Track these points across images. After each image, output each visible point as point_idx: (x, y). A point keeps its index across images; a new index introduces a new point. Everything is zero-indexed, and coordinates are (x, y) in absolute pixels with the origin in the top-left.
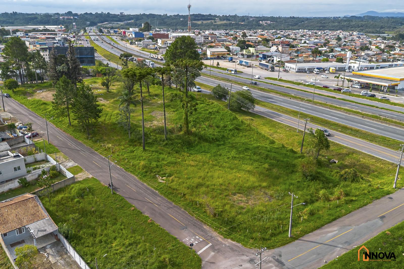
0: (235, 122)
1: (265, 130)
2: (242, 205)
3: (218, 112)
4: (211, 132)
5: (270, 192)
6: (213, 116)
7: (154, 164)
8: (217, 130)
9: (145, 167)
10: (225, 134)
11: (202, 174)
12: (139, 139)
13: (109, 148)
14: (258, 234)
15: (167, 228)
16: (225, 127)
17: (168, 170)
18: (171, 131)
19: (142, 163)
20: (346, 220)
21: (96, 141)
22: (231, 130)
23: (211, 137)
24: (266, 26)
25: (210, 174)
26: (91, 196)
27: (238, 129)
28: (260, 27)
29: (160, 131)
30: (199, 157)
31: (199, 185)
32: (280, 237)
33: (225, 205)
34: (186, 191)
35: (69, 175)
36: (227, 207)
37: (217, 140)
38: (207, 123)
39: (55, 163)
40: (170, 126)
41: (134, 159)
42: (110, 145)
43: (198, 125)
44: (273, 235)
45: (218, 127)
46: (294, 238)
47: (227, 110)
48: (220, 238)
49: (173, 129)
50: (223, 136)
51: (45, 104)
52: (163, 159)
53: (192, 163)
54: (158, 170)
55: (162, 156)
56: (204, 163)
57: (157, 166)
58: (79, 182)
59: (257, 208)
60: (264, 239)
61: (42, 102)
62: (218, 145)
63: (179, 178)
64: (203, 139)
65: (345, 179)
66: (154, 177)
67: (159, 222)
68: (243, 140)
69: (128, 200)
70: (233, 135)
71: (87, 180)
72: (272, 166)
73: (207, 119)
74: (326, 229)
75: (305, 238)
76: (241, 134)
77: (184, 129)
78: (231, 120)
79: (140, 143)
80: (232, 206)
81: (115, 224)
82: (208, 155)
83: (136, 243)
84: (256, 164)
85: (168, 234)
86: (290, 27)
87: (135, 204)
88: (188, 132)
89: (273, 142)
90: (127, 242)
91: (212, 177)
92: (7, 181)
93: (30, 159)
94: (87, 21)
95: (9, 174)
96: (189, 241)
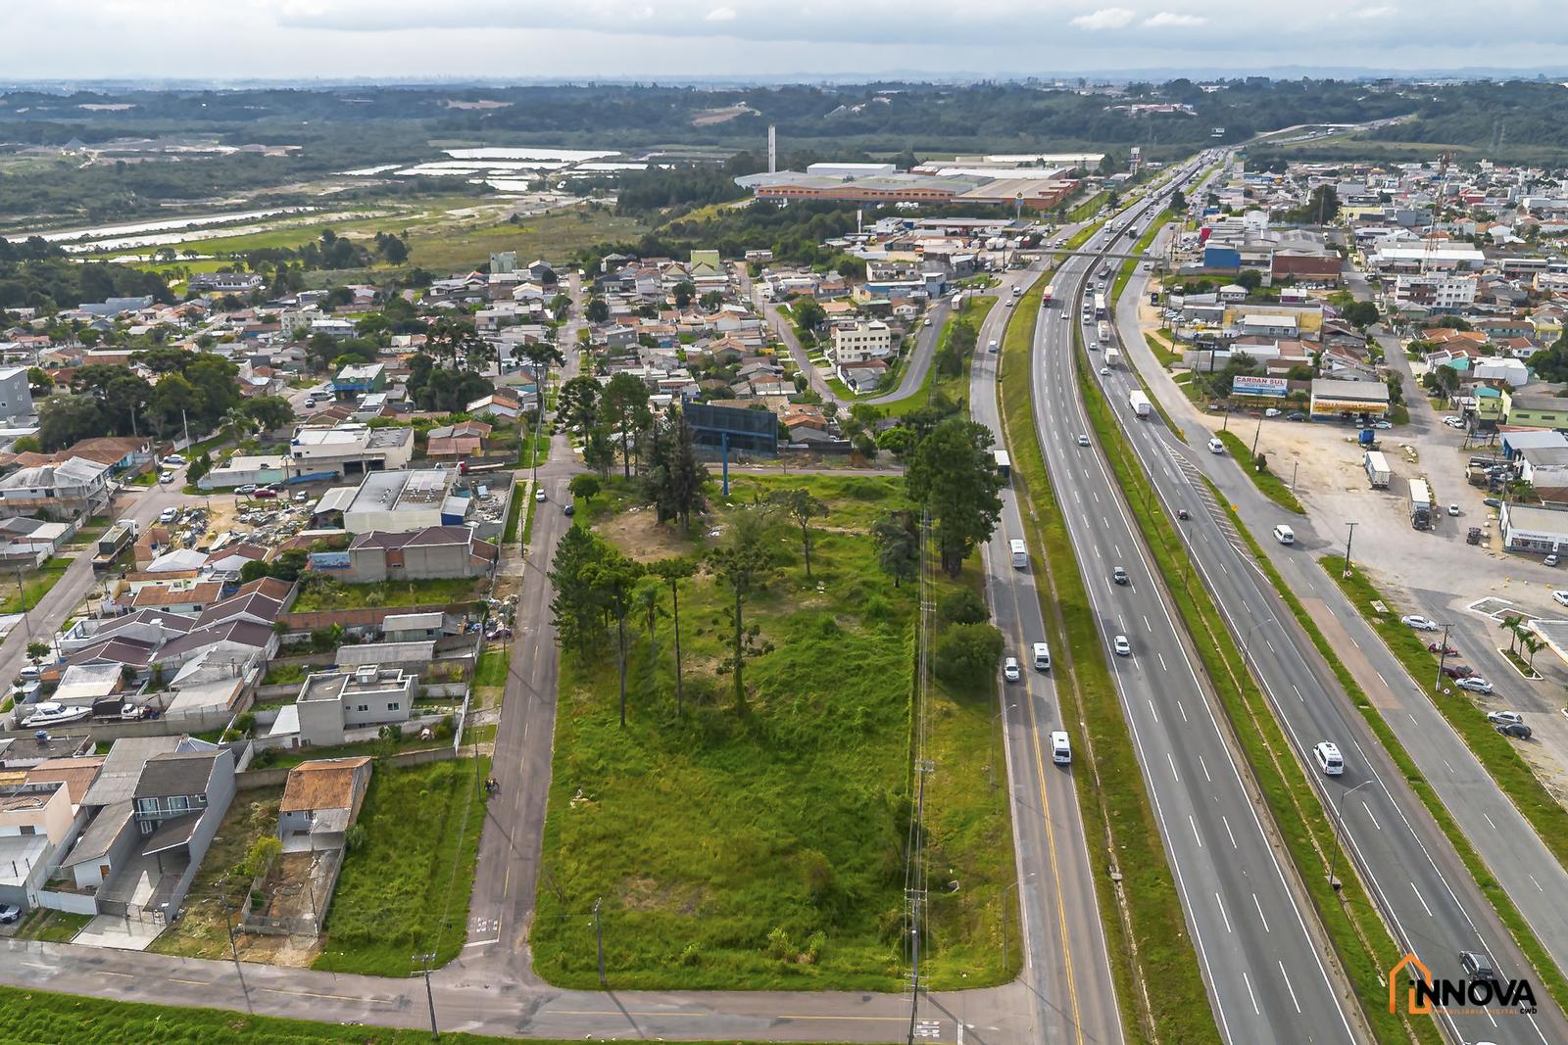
0: (887, 710)
2: (626, 900)
4: (798, 723)
5: (708, 897)
6: (853, 680)
7: (601, 764)
8: (819, 720)
9: (581, 766)
10: (823, 738)
13: (578, 704)
16: (848, 716)
18: (708, 697)
19: (586, 757)
21: (579, 680)
22: (849, 729)
23: (783, 735)
25: (661, 821)
27: (869, 731)
29: (694, 689)
30: (701, 777)
31: (610, 837)
34: (574, 839)
37: (787, 745)
38: (814, 695)
39: (460, 711)
40: (719, 683)
46: (606, 986)
48: (521, 938)
49: (719, 691)
52: (628, 760)
53: (667, 785)
54: (594, 778)
55: (635, 751)
56: (689, 793)
57: (600, 772)
58: (456, 761)
59: (637, 916)
60: (567, 968)
63: (604, 809)
64: (759, 734)
66: (572, 792)
68: (849, 765)
69: (486, 820)
70: (841, 745)
71: (476, 759)
73: (826, 685)
75: (622, 995)
76: (860, 748)
77: (736, 694)
84: (773, 832)
87: (487, 834)
88: (741, 711)
89: (906, 791)
91: (657, 828)
92: (371, 724)
93: (436, 690)
94: (1217, 122)
95: (379, 712)
96: (479, 923)
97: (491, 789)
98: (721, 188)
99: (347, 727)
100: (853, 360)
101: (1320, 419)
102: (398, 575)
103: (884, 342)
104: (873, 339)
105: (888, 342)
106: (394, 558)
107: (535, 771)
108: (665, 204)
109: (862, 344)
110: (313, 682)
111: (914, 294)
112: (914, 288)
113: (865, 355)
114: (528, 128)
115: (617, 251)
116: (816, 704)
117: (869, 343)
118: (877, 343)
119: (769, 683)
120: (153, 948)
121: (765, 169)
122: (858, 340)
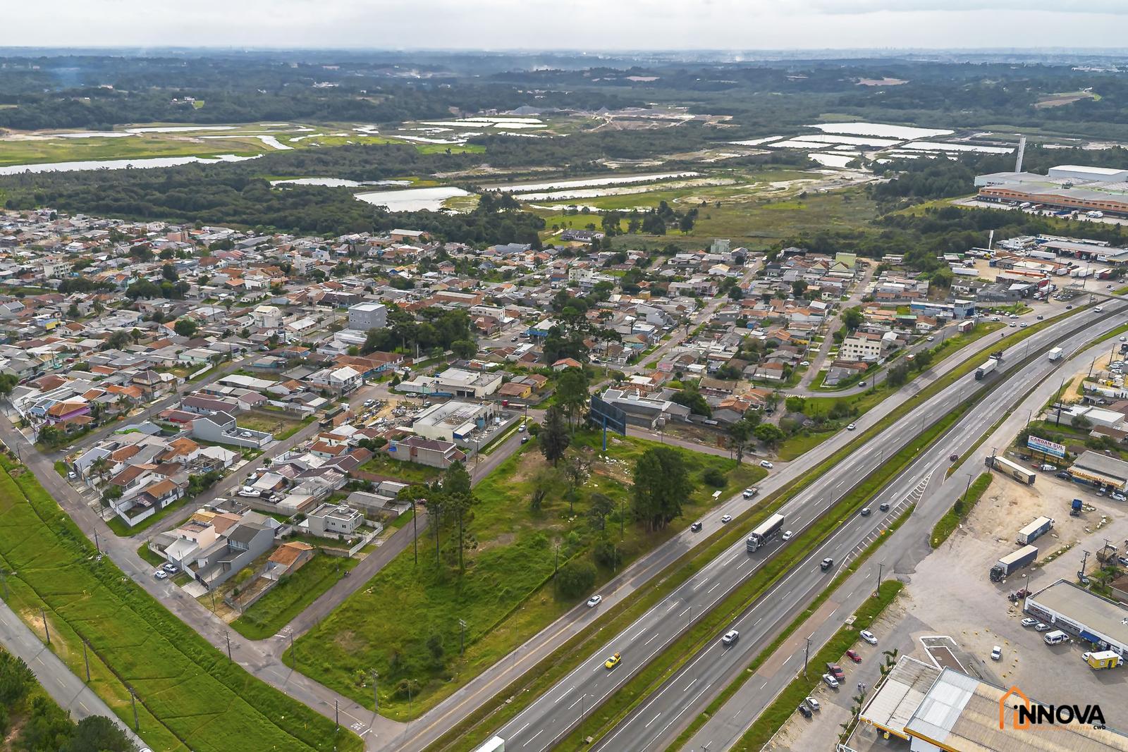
4: (477, 586)
6: (521, 572)
7: (389, 578)
9: (381, 576)
10: (482, 597)
16: (500, 590)
17: (384, 588)
19: (387, 572)
21: (427, 535)
22: (495, 596)
23: (466, 590)
27: (501, 600)
31: (356, 610)
33: (329, 629)
35: (353, 551)
36: (326, 631)
37: (464, 595)
38: (497, 575)
39: (370, 537)
43: (483, 571)
50: (477, 597)
51: (502, 470)
52: (401, 580)
54: (381, 583)
55: (407, 577)
57: (386, 581)
61: (506, 468)
62: (455, 600)
64: (459, 586)
66: (369, 587)
69: (330, 590)
70: (486, 603)
87: (325, 594)
88: (460, 572)
92: (335, 532)
93: (370, 523)
95: (338, 527)
96: (288, 629)
97: (346, 576)
98: (952, 187)
99: (327, 530)
101: (1078, 481)
102: (415, 460)
103: (875, 351)
104: (867, 347)
105: (879, 351)
106: (413, 452)
107: (370, 572)
108: (905, 195)
109: (859, 349)
110: (326, 506)
111: (942, 314)
112: (945, 309)
113: (860, 357)
114: (900, 106)
115: (796, 246)
116: (494, 580)
117: (864, 349)
118: (870, 350)
119: (483, 563)
120: (198, 599)
121: (1012, 169)
122: (856, 346)
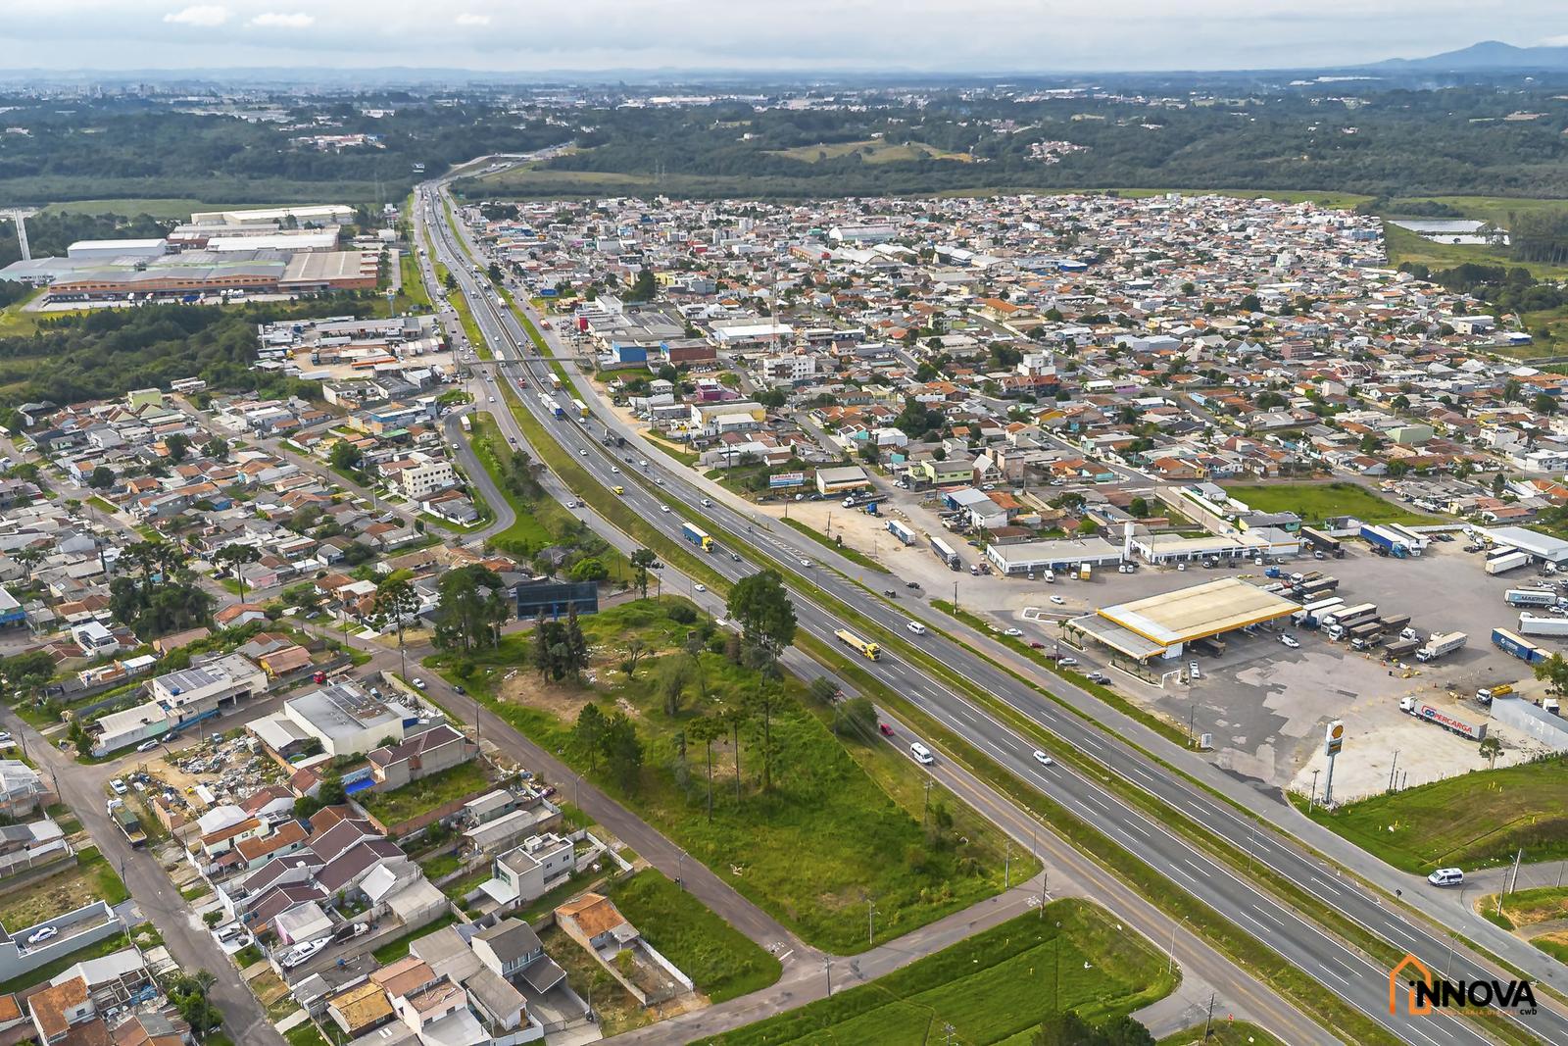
0: (842, 763)
1: (886, 779)
2: (830, 907)
3: (817, 741)
4: (805, 786)
5: (867, 890)
6: (809, 752)
7: (727, 847)
8: (814, 781)
9: (714, 852)
10: (825, 790)
11: (786, 864)
12: (703, 801)
13: (663, 818)
14: (840, 941)
15: (747, 934)
16: (826, 774)
17: (745, 855)
18: (745, 788)
19: (711, 846)
20: (934, 926)
21: (641, 805)
22: (833, 781)
23: (804, 796)
24: (1054, 166)
25: (797, 863)
26: (659, 895)
27: (844, 778)
28: (1030, 177)
29: (732, 786)
30: (787, 834)
31: (782, 881)
32: (862, 944)
33: (810, 908)
34: (767, 889)
35: (626, 866)
36: (813, 910)
37: (811, 801)
38: (798, 768)
39: (603, 847)
40: (744, 777)
41: (698, 837)
42: (661, 813)
43: (785, 774)
44: (856, 942)
45: (815, 775)
46: (875, 946)
47: (833, 737)
48: (802, 945)
49: (748, 781)
50: (822, 794)
51: (536, 718)
52: (737, 839)
53: (775, 844)
54: (730, 856)
55: (735, 833)
56: (792, 844)
57: (730, 851)
58: (638, 875)
59: (846, 912)
60: (846, 946)
61: (532, 714)
62: (813, 811)
63: (759, 869)
64: (792, 799)
65: (961, 873)
66: (728, 868)
67: (739, 927)
68: (851, 800)
69: (703, 902)
70: (837, 791)
71: (645, 871)
72: (879, 849)
73: (798, 760)
74: (910, 936)
75: (887, 945)
76: (848, 789)
77: (763, 781)
78: (836, 761)
79: (704, 809)
80: (818, 909)
81: (692, 929)
82: (798, 830)
83: (718, 949)
84: (858, 847)
85: (749, 941)
86: (1142, 171)
87: (710, 906)
88: (770, 790)
89: (891, 804)
90: (709, 948)
91: (799, 867)
92: (556, 874)
94: (416, 158)
95: (559, 866)
96: (771, 946)
97: (678, 884)
99: (546, 881)
100: (425, 493)
101: (829, 497)
102: (417, 775)
104: (438, 473)
105: (450, 474)
106: (413, 764)
107: (688, 864)
111: (419, 420)
112: (417, 414)
113: (433, 488)
115: (28, 400)
116: (804, 773)
118: (441, 475)
120: (605, 1037)
122: (426, 476)
